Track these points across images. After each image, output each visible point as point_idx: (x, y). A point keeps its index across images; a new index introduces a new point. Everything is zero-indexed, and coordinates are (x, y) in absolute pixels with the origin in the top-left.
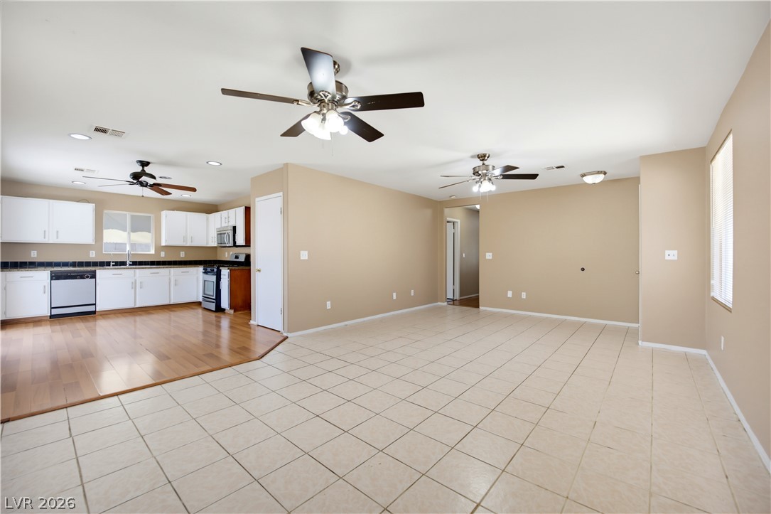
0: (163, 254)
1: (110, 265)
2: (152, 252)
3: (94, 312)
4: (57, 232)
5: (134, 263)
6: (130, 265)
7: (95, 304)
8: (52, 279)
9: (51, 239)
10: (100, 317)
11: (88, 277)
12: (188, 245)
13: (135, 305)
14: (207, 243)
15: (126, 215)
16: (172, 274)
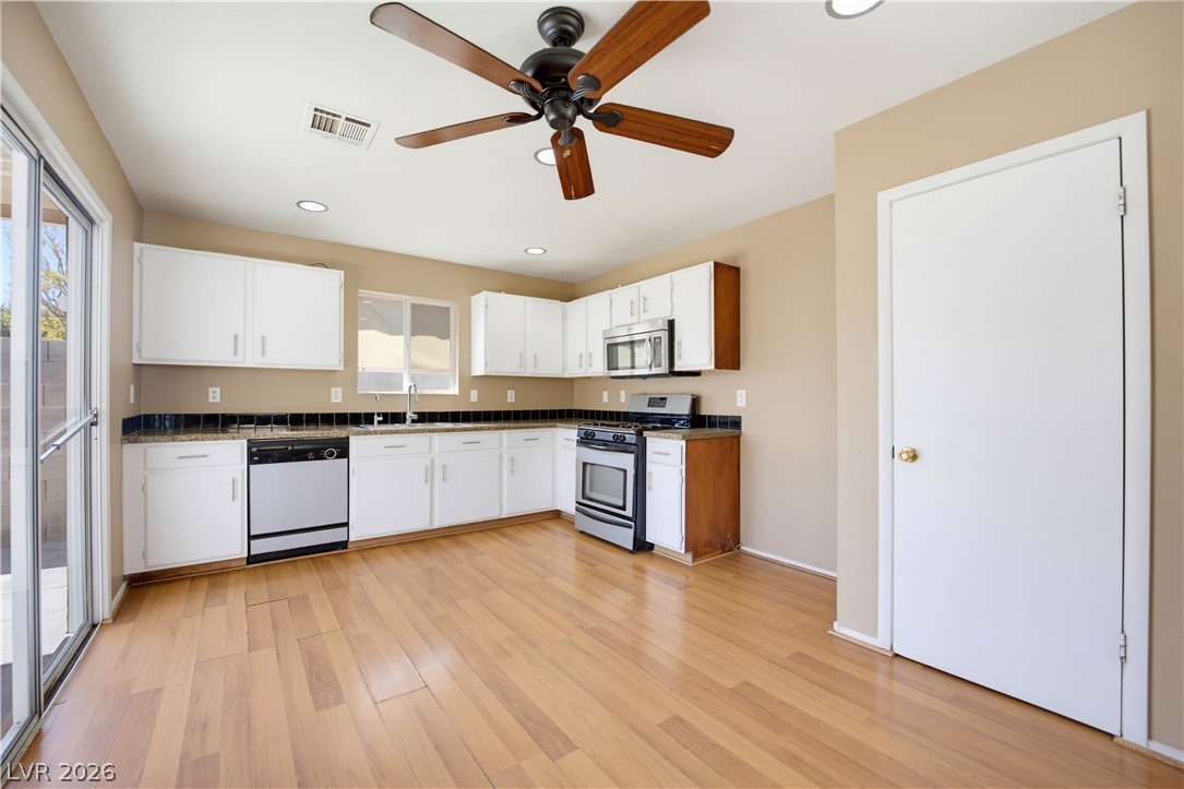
0: (474, 395)
1: (372, 423)
2: (454, 390)
3: (344, 545)
4: (263, 337)
5: (424, 417)
6: (413, 421)
7: (346, 524)
8: (251, 461)
9: (250, 359)
10: (357, 556)
11: (331, 455)
12: (527, 374)
13: (431, 523)
14: (564, 370)
15: (400, 303)
16: (505, 445)
